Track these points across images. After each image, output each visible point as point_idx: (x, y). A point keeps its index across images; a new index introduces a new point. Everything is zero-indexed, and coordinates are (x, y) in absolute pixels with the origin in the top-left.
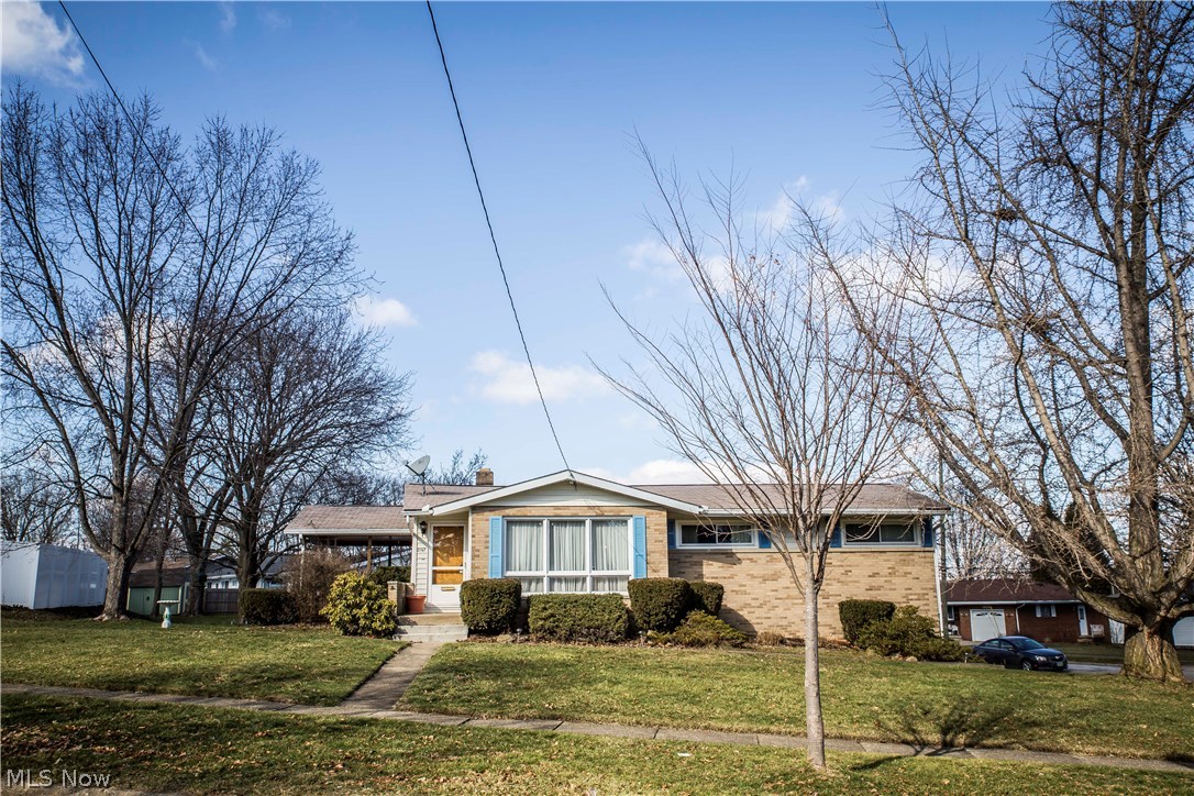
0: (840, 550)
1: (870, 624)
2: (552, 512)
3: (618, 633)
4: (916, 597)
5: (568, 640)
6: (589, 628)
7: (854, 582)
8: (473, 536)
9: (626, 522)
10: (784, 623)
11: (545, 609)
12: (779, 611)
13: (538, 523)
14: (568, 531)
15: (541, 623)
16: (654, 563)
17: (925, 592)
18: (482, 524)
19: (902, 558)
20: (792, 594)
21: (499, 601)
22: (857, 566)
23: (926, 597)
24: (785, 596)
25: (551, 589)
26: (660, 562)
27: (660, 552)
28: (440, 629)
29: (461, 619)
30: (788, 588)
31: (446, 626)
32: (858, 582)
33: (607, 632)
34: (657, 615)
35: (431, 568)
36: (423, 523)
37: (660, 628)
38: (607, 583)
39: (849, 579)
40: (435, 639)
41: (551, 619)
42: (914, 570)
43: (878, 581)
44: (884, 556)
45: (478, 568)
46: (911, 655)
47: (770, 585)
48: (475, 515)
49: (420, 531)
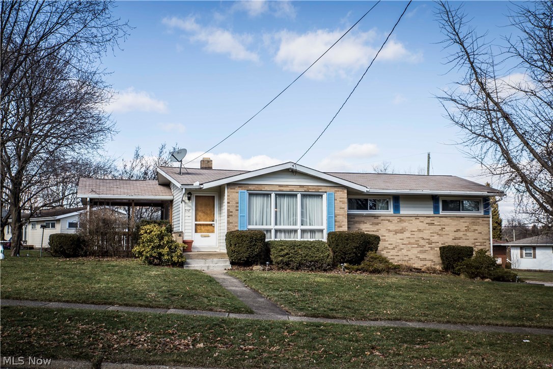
0: (439, 215)
1: (463, 260)
2: (277, 188)
3: (328, 265)
4: (479, 244)
5: (297, 269)
6: (311, 262)
7: (446, 234)
8: (228, 203)
9: (322, 196)
10: (407, 258)
11: (282, 250)
12: (404, 252)
13: (268, 195)
14: (285, 201)
15: (281, 258)
16: (339, 222)
17: (484, 241)
18: (234, 195)
19: (473, 221)
20: (411, 241)
21: (255, 245)
22: (449, 225)
23: (485, 244)
24: (408, 243)
25: (276, 237)
26: (343, 221)
27: (343, 215)
28: (212, 261)
29: (227, 255)
30: (409, 238)
31: (215, 260)
32: (448, 235)
33: (322, 264)
34: (350, 254)
35: (194, 223)
36: (190, 193)
37: (350, 262)
38: (309, 234)
39: (444, 233)
40: (211, 268)
41: (287, 256)
42: (479, 228)
43: (460, 234)
44: (463, 220)
45: (232, 223)
46: (487, 278)
47: (400, 236)
48: (229, 190)
49: (186, 198)
